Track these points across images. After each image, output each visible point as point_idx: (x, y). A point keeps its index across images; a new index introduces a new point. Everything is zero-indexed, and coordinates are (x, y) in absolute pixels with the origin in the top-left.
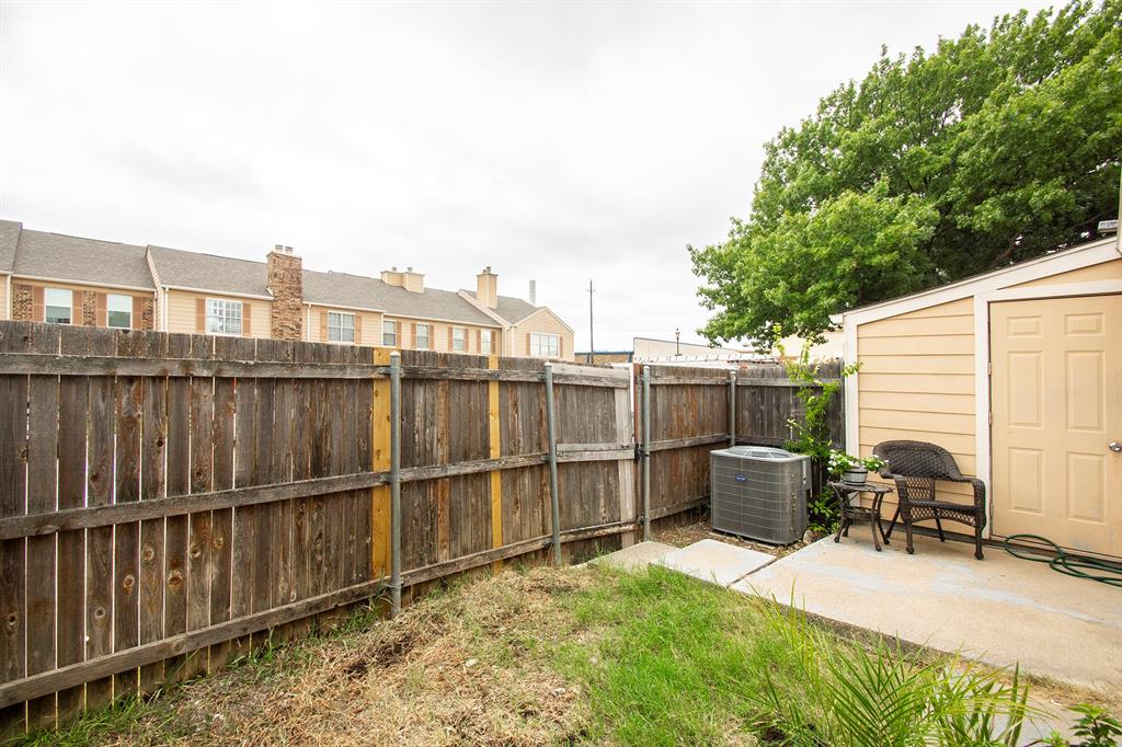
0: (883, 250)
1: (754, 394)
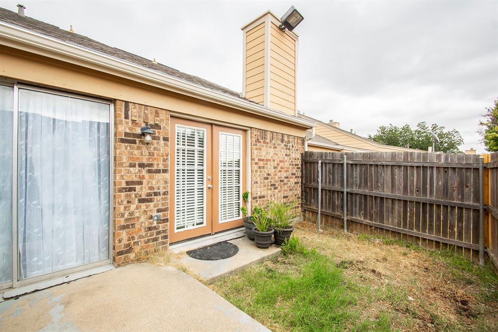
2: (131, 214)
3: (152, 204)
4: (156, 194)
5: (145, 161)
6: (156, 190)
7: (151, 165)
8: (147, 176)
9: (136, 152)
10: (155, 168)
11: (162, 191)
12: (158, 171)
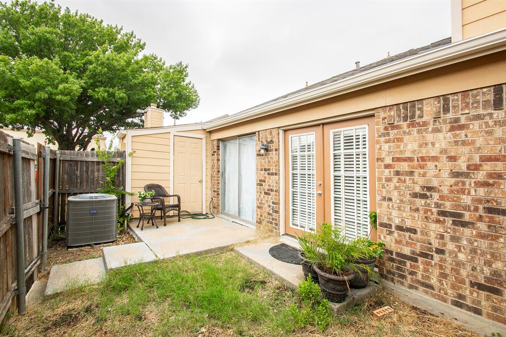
0: (62, 93)
1: (71, 165)
2: (261, 200)
3: (270, 197)
4: (272, 190)
5: (267, 167)
6: (272, 188)
7: (269, 170)
8: (267, 176)
9: (263, 161)
10: (271, 171)
11: (275, 189)
12: (272, 174)
